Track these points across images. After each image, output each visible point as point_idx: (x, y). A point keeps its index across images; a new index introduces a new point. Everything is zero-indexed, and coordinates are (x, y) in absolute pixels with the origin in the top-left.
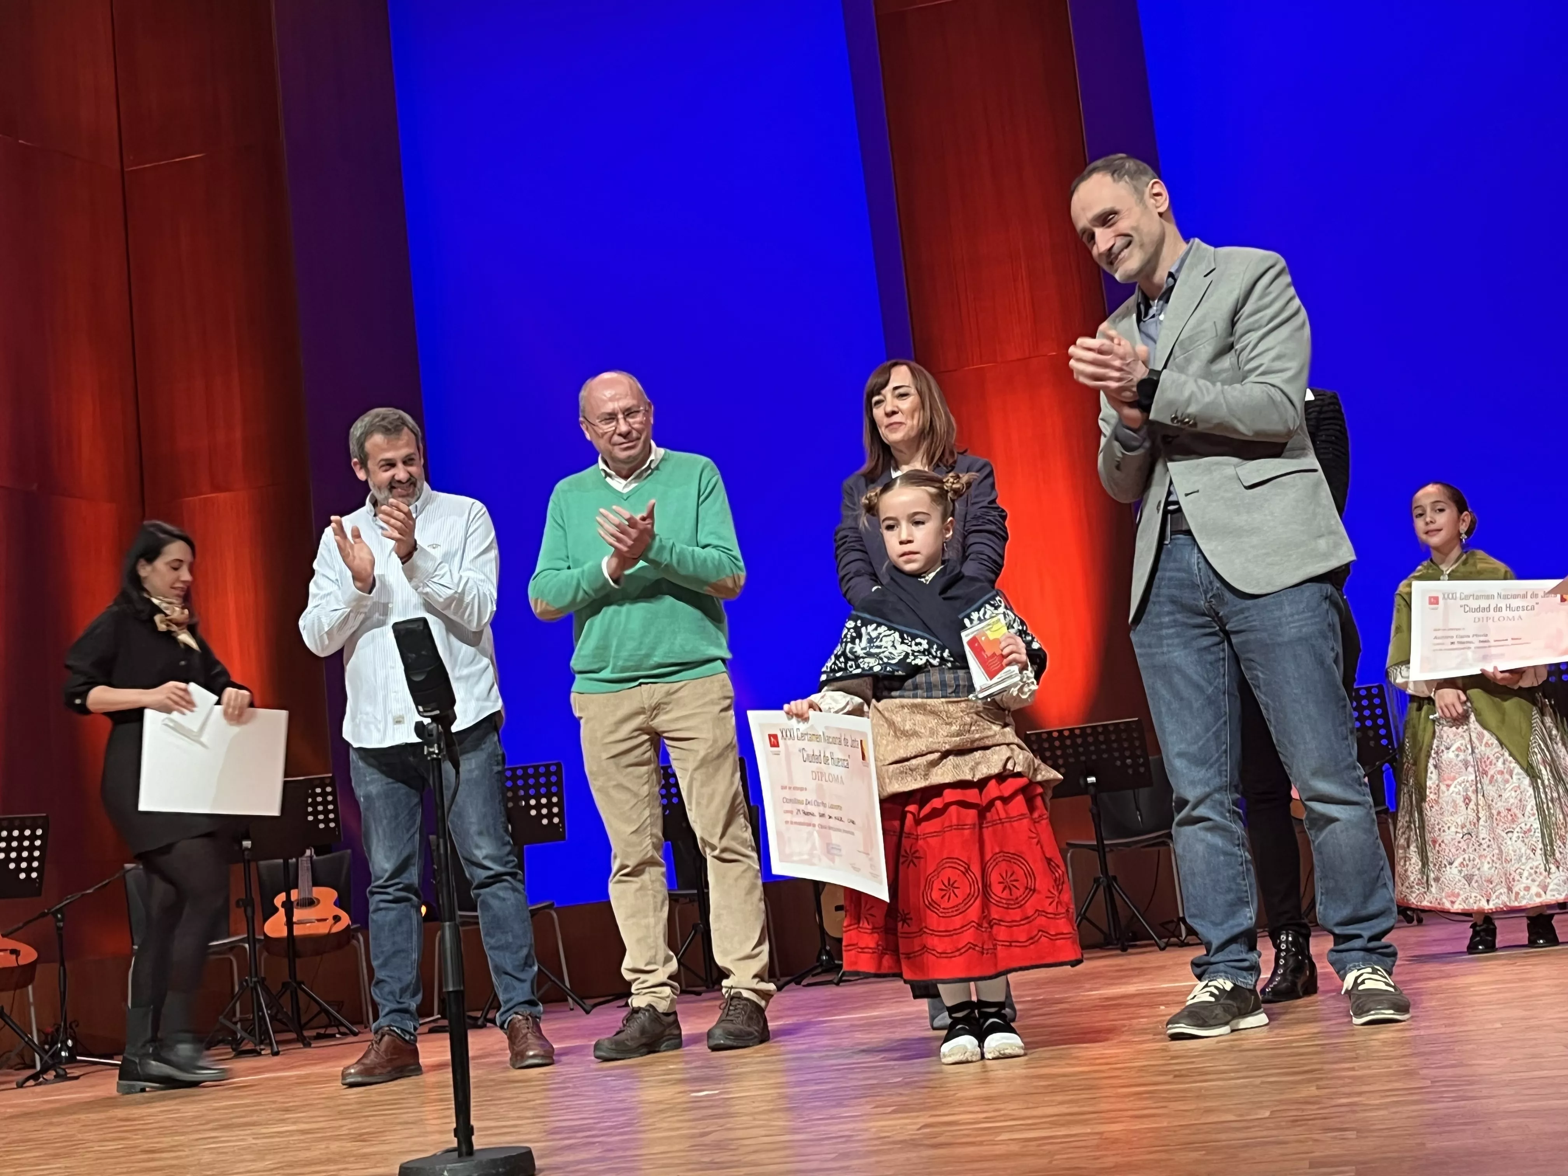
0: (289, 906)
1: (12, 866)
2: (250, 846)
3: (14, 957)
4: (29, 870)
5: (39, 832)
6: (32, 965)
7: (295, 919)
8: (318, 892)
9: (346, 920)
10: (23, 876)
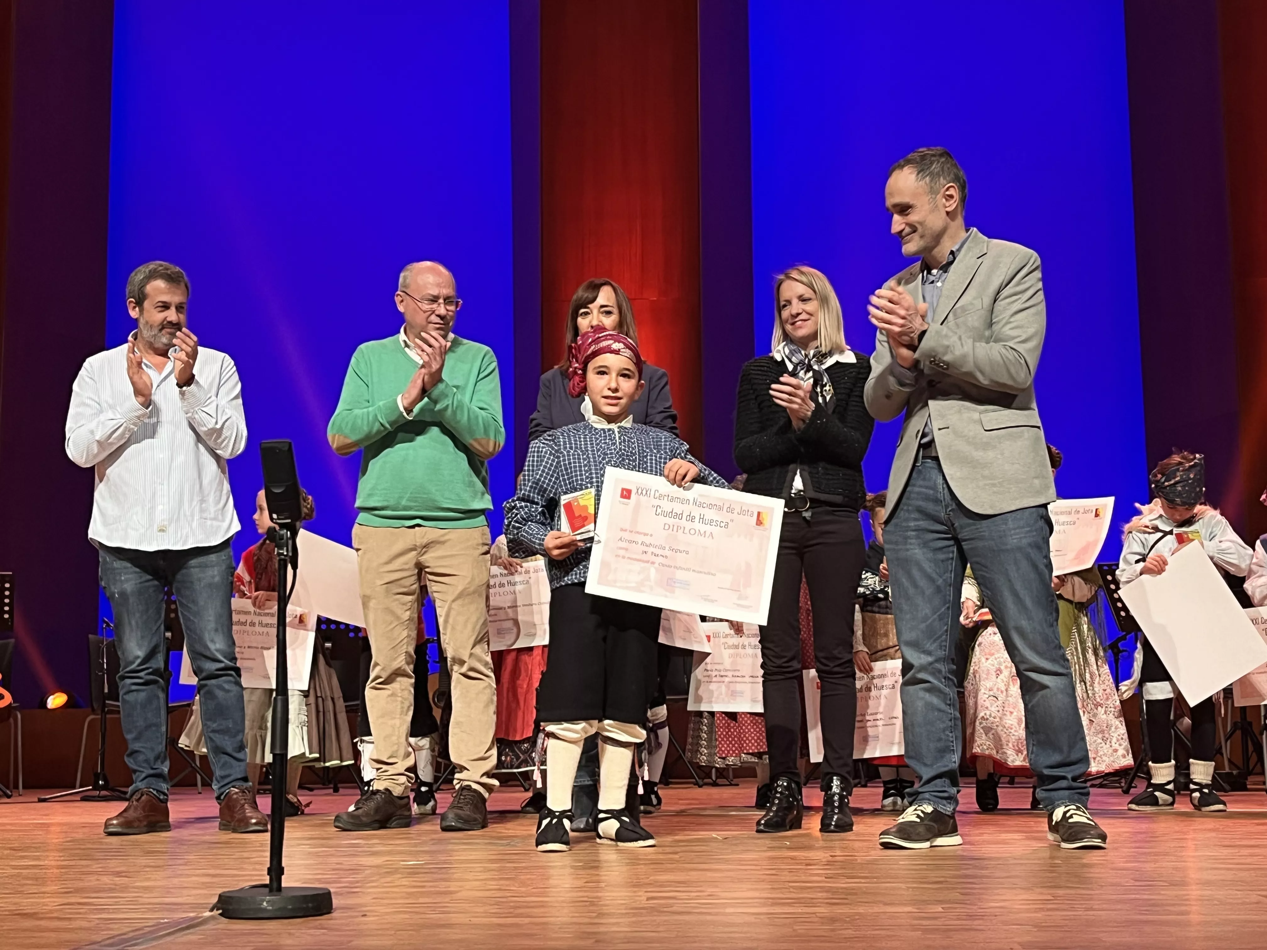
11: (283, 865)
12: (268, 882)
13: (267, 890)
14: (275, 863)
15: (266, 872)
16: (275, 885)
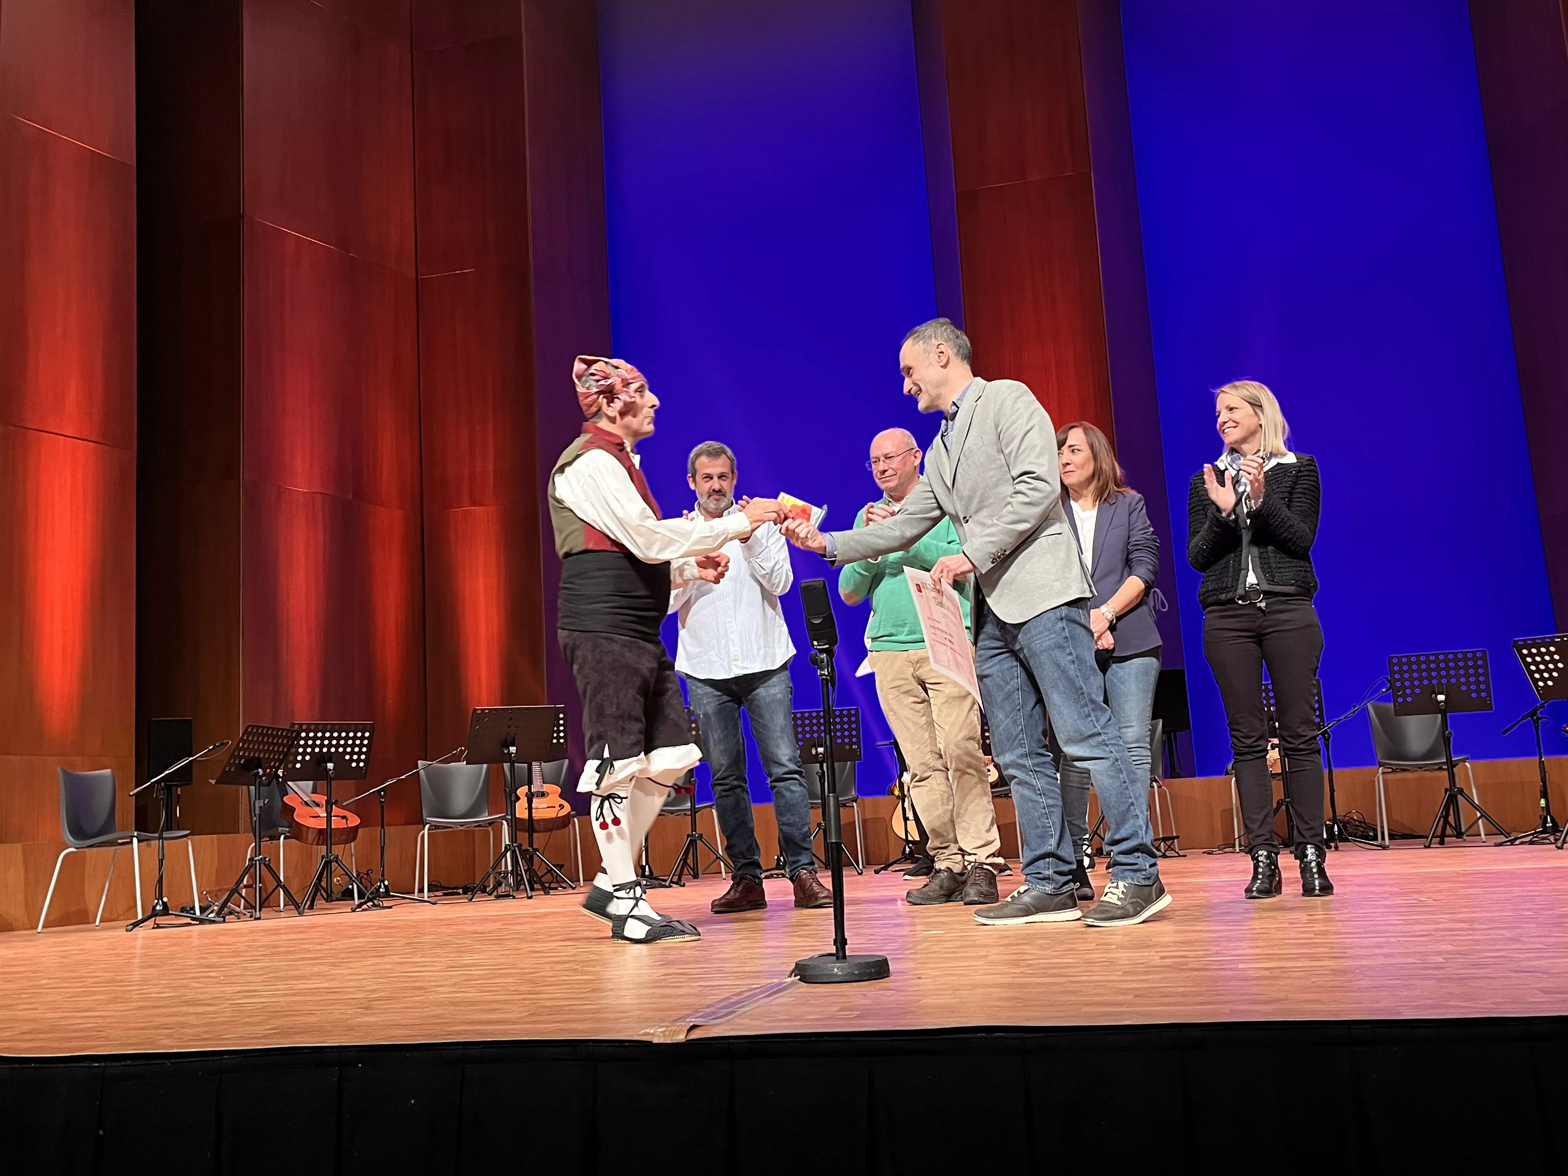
0: (530, 797)
1: (347, 757)
2: (514, 752)
3: (344, 821)
4: (358, 761)
5: (367, 734)
6: (356, 828)
7: (533, 806)
8: (546, 788)
9: (567, 808)
10: (354, 765)
11: (846, 937)
12: (835, 952)
13: (835, 958)
14: (839, 935)
15: (833, 943)
16: (841, 954)
